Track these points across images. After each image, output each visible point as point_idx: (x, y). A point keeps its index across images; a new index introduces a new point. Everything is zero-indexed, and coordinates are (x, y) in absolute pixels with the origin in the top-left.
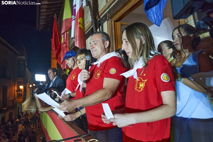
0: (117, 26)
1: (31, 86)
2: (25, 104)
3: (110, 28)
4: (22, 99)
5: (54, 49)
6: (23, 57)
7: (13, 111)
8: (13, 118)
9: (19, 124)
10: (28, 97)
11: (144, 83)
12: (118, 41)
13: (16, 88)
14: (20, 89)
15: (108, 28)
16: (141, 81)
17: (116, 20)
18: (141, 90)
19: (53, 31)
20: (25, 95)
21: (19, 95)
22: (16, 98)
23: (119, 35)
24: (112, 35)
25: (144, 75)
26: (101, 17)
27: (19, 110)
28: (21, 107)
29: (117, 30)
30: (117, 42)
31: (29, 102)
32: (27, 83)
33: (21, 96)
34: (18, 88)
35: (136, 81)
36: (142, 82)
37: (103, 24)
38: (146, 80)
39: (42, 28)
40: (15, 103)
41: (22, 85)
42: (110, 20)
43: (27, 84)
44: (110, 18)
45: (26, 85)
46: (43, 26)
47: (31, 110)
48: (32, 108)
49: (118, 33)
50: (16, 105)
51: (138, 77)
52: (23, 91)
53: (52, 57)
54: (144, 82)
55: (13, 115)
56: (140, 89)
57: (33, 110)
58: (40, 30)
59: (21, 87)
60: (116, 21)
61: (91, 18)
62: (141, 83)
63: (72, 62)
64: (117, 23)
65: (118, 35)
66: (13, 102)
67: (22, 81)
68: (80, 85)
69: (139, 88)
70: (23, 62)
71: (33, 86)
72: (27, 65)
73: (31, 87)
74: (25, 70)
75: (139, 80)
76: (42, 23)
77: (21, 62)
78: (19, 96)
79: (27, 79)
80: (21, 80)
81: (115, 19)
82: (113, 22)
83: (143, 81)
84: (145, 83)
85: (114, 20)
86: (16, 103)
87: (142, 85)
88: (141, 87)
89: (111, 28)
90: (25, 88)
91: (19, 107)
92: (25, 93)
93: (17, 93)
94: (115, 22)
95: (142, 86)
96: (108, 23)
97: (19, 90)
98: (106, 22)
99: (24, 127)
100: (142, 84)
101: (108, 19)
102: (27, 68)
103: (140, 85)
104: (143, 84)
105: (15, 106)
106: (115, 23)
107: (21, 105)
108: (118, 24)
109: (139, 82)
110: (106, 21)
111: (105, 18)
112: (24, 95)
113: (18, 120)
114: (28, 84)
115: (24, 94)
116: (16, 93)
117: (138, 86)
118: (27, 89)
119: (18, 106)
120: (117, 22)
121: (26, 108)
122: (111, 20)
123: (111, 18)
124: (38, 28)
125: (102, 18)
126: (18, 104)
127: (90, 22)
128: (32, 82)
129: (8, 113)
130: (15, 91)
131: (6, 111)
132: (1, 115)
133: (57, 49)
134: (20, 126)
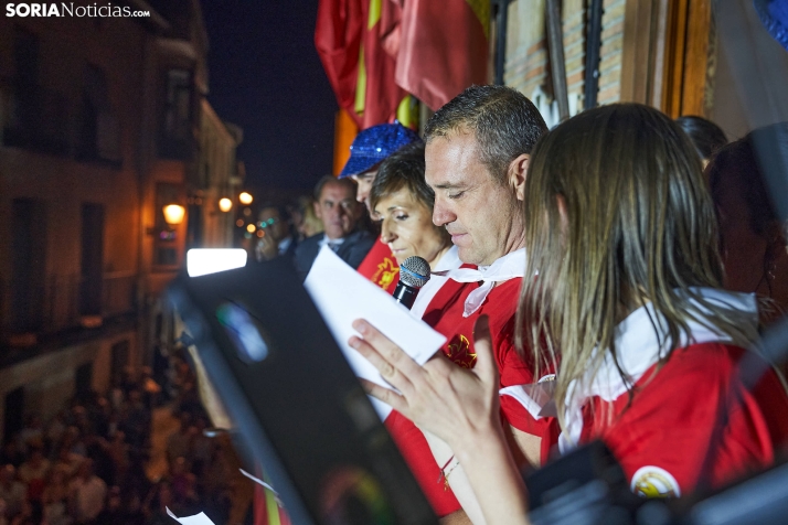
1: (226, 204)
5: (326, 43)
6: (187, 49)
7: (130, 336)
9: (160, 404)
13: (147, 219)
21: (164, 257)
22: (149, 268)
23: (699, 2)
24: (656, 6)
27: (159, 331)
32: (207, 186)
33: (173, 261)
34: (160, 216)
40: (140, 296)
41: (179, 204)
43: (205, 193)
45: (199, 197)
50: (146, 305)
52: (182, 229)
55: (132, 354)
59: (175, 213)
66: (134, 290)
67: (180, 179)
70: (184, 75)
71: (239, 207)
72: (204, 88)
73: (227, 213)
74: (194, 115)
77: (173, 74)
78: (161, 262)
79: (207, 167)
80: (172, 173)
86: (147, 296)
90: (194, 217)
91: (159, 318)
113: (151, 386)
114: (213, 192)
116: (147, 241)
118: (209, 220)
119: (157, 308)
126: (154, 302)
128: (234, 181)
129: (104, 348)
130: (144, 232)
131: (97, 332)
132: (71, 356)
133: (343, 44)
134: (162, 414)
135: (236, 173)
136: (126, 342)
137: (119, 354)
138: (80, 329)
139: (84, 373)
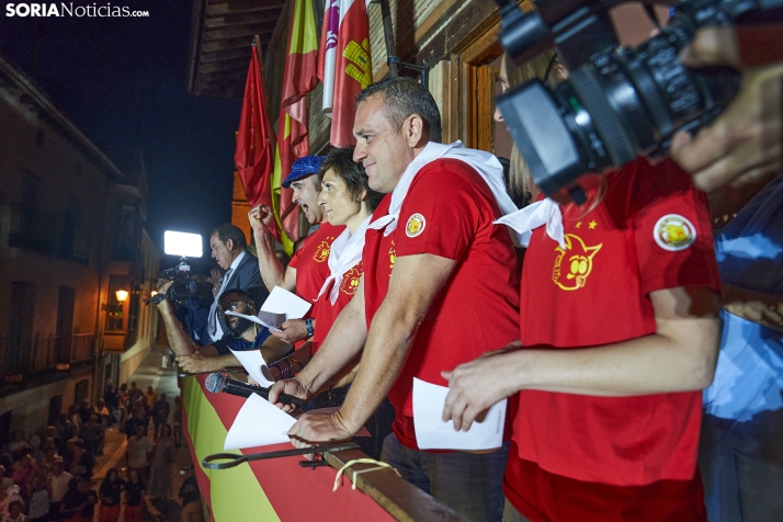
0: (480, 83)
1: (154, 294)
2: (132, 356)
3: (454, 88)
4: (122, 338)
5: (241, 163)
6: (135, 191)
7: (89, 378)
8: (88, 400)
9: (109, 425)
10: (143, 334)
11: (590, 258)
12: (480, 136)
13: (103, 299)
14: (118, 302)
15: (445, 86)
16: (576, 249)
17: (477, 58)
18: (578, 286)
19: (243, 97)
20: (134, 323)
21: (114, 324)
22: (103, 331)
23: (483, 114)
24: (460, 114)
25: (593, 225)
26: (422, 48)
27: (108, 376)
28: (117, 366)
29: (480, 95)
30: (475, 138)
31: (144, 351)
32: (143, 283)
33: (120, 327)
34: (113, 297)
35: (557, 249)
36: (581, 253)
37: (427, 71)
38: (598, 247)
39: (205, 86)
40: (97, 350)
41: (126, 290)
42: (453, 57)
43: (142, 286)
44: (454, 52)
45: (138, 288)
46: (211, 79)
47: (151, 381)
48: (154, 374)
49: (480, 106)
50: (101, 357)
51: (565, 232)
52: (126, 308)
53: (234, 197)
54: (590, 252)
55: (90, 391)
56: (573, 283)
57: (157, 379)
58: (198, 94)
59: (122, 295)
60: (476, 63)
61: (385, 51)
62: (577, 257)
64: (480, 69)
65: (480, 112)
66: (93, 345)
67: (127, 273)
68: (333, 282)
69: (570, 276)
70: (132, 208)
72: (145, 219)
74: (138, 235)
75: (570, 247)
76: (207, 69)
77: (125, 207)
78: (111, 328)
79: (143, 268)
80: (122, 269)
81: (474, 56)
82: (465, 65)
83: (586, 249)
84: (593, 259)
85: (469, 59)
86: (101, 351)
87: (581, 267)
88: (578, 274)
89: (456, 88)
90: (134, 299)
91: (109, 366)
92: (133, 317)
93: (107, 315)
94: (471, 64)
95: (582, 271)
96: (445, 68)
97: (114, 305)
98: (439, 67)
100: (580, 261)
101: (448, 54)
102: (144, 230)
103: (575, 267)
104: (584, 264)
105: (99, 360)
106: (474, 68)
107: (119, 358)
108: (485, 71)
109: (569, 253)
110: (440, 63)
111: (438, 51)
112: (129, 327)
113: (105, 411)
114: (145, 286)
115: (130, 320)
116: (102, 313)
117: (566, 267)
118: (143, 304)
119: (108, 360)
120: (479, 65)
121: (135, 373)
122: (459, 59)
123: (458, 50)
124: (194, 83)
125: (426, 49)
126: (106, 355)
127: (379, 66)
129: (71, 385)
130: (101, 307)
131: (67, 374)
132: (48, 389)
133: (251, 165)
134: (111, 431)
136: (87, 381)
137: (80, 389)
138: (55, 370)
139: (55, 402)
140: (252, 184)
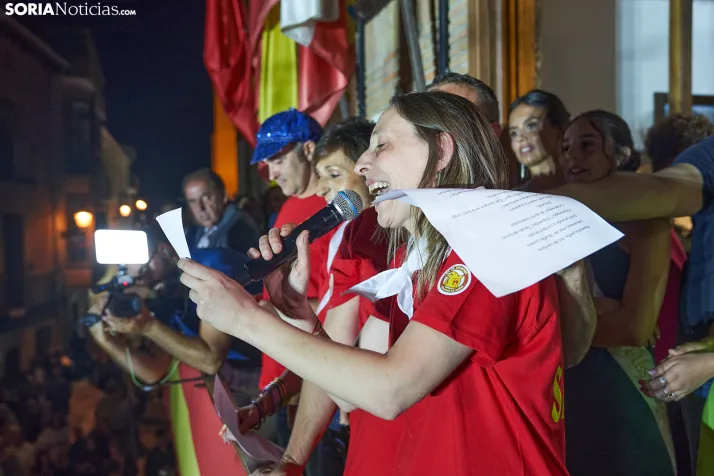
1: (125, 210)
4: (89, 271)
5: (214, 64)
6: (87, 84)
7: (52, 322)
12: (521, 44)
13: (60, 224)
14: (80, 227)
22: (64, 265)
23: (525, 12)
24: (493, 13)
27: (76, 317)
32: (108, 195)
34: (71, 222)
40: (58, 288)
41: (87, 211)
43: (108, 202)
45: (104, 205)
59: (84, 219)
63: (296, 169)
66: (52, 284)
67: (87, 191)
70: (85, 106)
72: (103, 116)
73: (127, 218)
74: (96, 139)
77: (75, 105)
78: (73, 260)
79: (108, 181)
80: (80, 186)
86: (64, 290)
91: (75, 305)
93: (67, 243)
97: (74, 230)
99: (100, 395)
102: (105, 133)
114: (114, 201)
116: (61, 243)
119: (74, 298)
126: (71, 293)
128: (132, 191)
129: (30, 334)
130: (59, 236)
131: (23, 321)
133: (228, 65)
134: (81, 385)
135: (132, 184)
136: (49, 327)
137: (42, 338)
138: (7, 319)
139: (12, 356)
140: (231, 90)
